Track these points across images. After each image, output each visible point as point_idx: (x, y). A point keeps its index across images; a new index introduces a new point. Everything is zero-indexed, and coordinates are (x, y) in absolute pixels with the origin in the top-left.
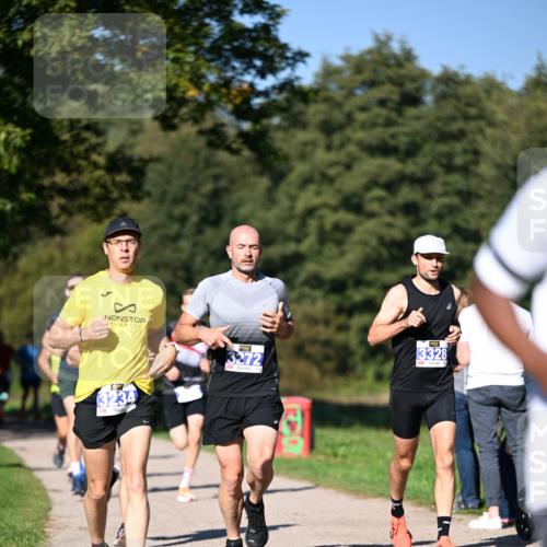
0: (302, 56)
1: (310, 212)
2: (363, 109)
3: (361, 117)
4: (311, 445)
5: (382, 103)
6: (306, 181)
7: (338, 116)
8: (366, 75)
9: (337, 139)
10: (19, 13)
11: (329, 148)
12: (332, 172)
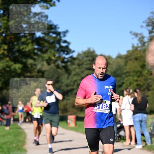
0: (74, 51)
1: (75, 81)
2: (86, 61)
3: (85, 63)
4: (76, 124)
5: (89, 60)
6: (75, 75)
7: (81, 63)
8: (86, 55)
9: (81, 67)
10: (21, 43)
11: (79, 69)
12: (80, 73)
